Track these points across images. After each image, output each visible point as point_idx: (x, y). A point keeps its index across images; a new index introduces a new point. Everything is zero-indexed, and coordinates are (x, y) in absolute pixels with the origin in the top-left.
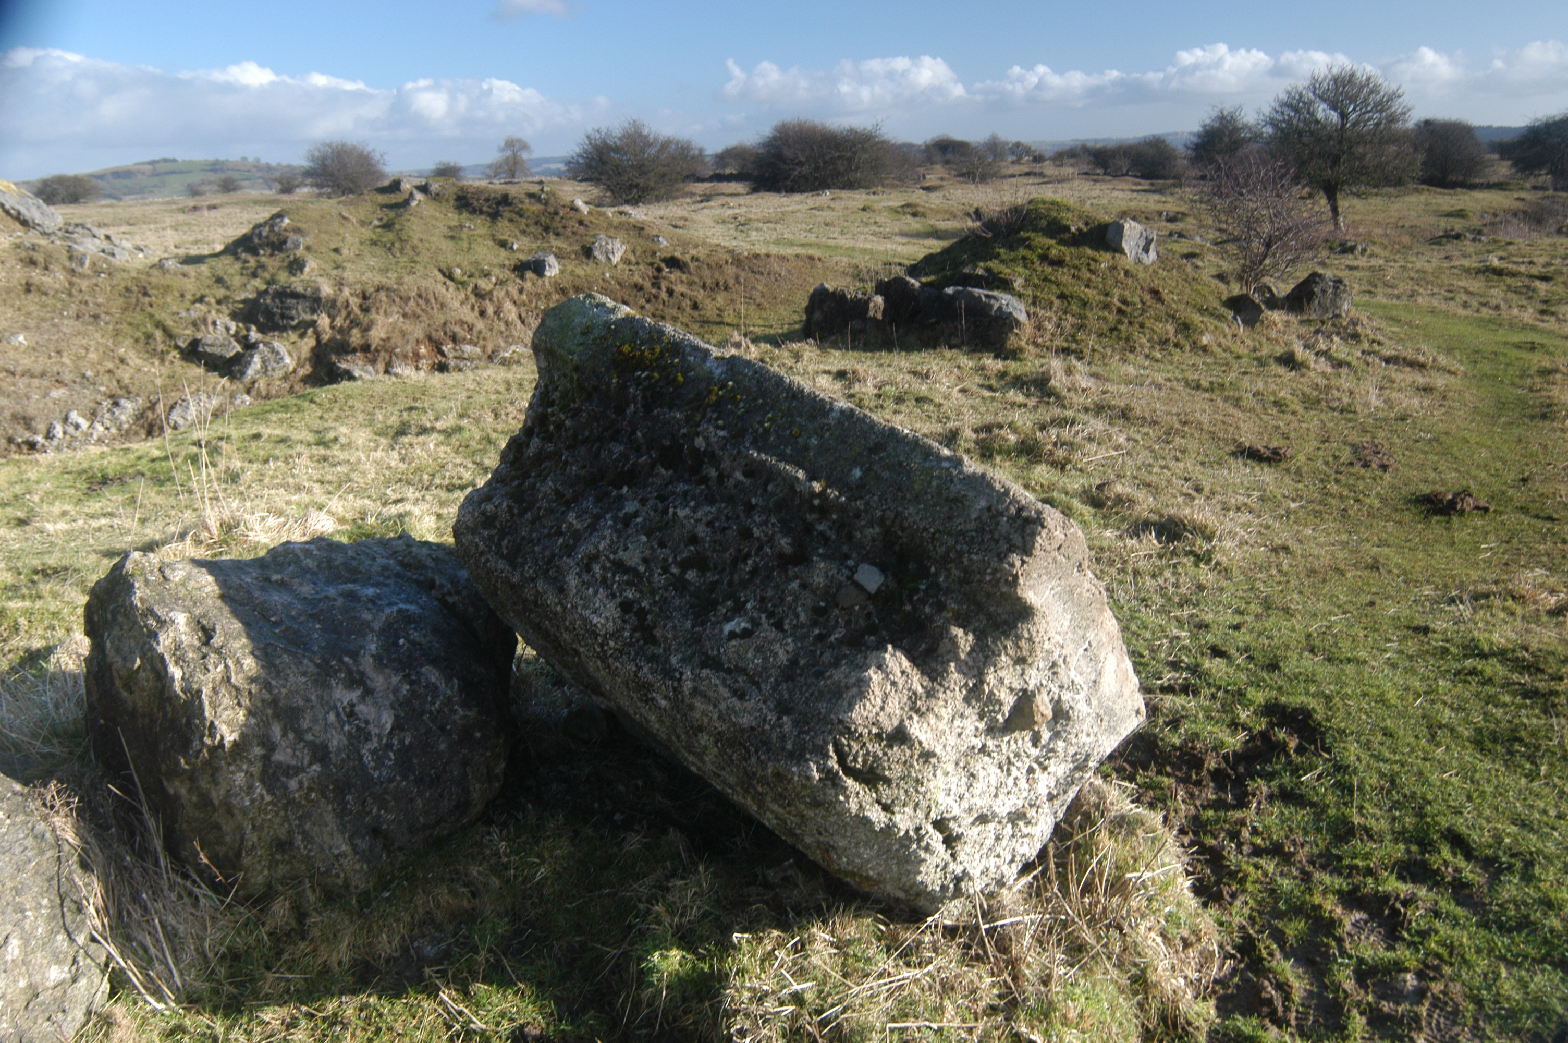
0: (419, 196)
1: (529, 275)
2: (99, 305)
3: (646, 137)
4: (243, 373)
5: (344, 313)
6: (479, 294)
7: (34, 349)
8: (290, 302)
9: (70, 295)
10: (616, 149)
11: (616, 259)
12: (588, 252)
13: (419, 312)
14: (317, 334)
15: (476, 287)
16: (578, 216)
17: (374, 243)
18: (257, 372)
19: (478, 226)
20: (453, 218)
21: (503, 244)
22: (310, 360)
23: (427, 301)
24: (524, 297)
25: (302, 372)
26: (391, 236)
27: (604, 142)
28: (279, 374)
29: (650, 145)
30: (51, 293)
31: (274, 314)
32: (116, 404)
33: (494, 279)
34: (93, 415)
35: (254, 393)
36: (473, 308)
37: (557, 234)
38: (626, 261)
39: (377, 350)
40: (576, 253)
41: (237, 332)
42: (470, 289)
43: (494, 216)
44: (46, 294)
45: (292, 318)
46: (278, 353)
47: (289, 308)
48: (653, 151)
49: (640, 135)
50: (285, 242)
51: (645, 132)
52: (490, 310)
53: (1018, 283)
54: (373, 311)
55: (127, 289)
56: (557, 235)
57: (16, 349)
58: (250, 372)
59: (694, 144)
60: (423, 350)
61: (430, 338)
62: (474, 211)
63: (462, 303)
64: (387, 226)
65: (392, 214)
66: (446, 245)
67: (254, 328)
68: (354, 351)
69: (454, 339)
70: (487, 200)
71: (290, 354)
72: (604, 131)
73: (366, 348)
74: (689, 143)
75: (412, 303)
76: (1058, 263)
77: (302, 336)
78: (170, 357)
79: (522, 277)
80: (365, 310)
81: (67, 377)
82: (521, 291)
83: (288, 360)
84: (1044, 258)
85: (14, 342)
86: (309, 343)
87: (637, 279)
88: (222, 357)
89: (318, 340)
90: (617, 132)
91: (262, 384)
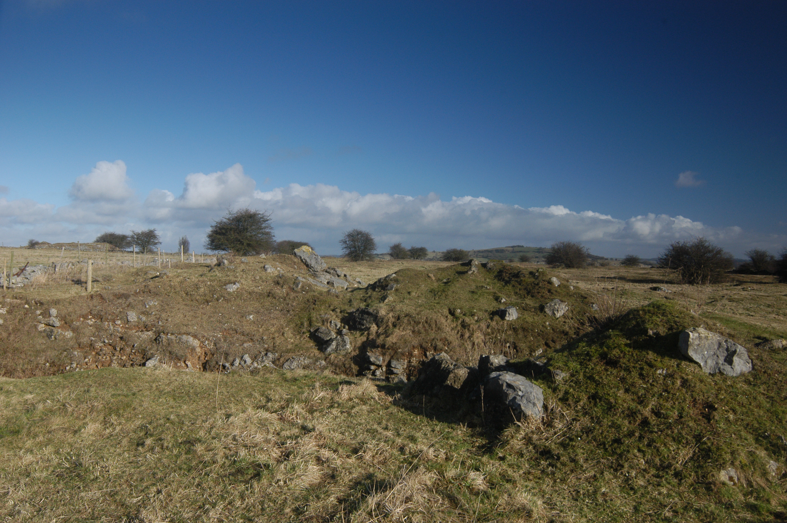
0: (475, 269)
1: (497, 318)
2: (292, 306)
4: (326, 349)
5: (384, 326)
6: (464, 325)
7: (254, 323)
8: (366, 316)
9: (285, 300)
11: (558, 315)
12: (542, 309)
13: (422, 331)
14: (368, 334)
15: (463, 321)
16: (549, 287)
18: (333, 350)
19: (494, 287)
21: (497, 299)
22: (359, 348)
23: (430, 325)
24: (489, 330)
25: (353, 354)
28: (343, 353)
30: (277, 298)
31: (356, 321)
32: (266, 354)
33: (476, 318)
34: (254, 358)
35: (328, 360)
36: (458, 333)
38: (564, 316)
39: (388, 349)
40: (535, 308)
41: (340, 328)
42: (460, 322)
44: (275, 298)
45: (363, 325)
46: (345, 342)
47: (363, 320)
50: (387, 286)
51: (707, 244)
52: (467, 335)
54: (398, 327)
55: (308, 301)
56: (532, 296)
57: (247, 321)
58: (329, 349)
60: (416, 352)
61: (421, 346)
63: (452, 329)
64: (448, 283)
65: (455, 277)
66: (466, 296)
67: (347, 327)
68: (378, 347)
69: (435, 349)
70: (511, 274)
71: (351, 343)
73: (383, 346)
75: (421, 326)
77: (362, 335)
78: (305, 336)
79: (492, 319)
80: (394, 326)
81: (255, 338)
82: (488, 327)
83: (348, 346)
85: (248, 319)
86: (364, 339)
87: (566, 328)
88: (323, 340)
89: (368, 338)
91: (332, 357)
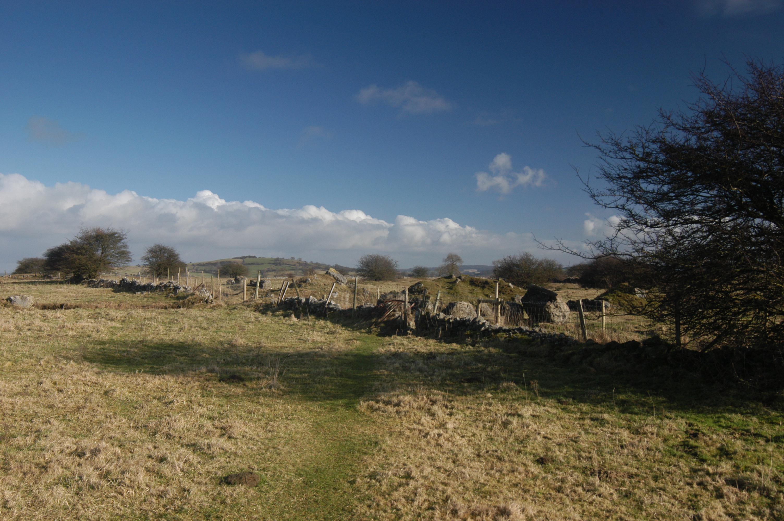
0: (459, 280)
3: (531, 260)
10: (517, 266)
17: (448, 293)
19: (478, 290)
20: (470, 288)
21: (487, 296)
26: (452, 291)
27: (512, 262)
29: (533, 264)
37: (503, 294)
43: (483, 287)
48: (534, 267)
49: (529, 259)
51: (531, 258)
53: (610, 300)
59: (556, 262)
62: (477, 286)
64: (451, 288)
65: (451, 285)
66: (470, 295)
70: (480, 282)
72: (512, 257)
74: (553, 262)
76: (620, 296)
84: (617, 295)
90: (518, 258)
